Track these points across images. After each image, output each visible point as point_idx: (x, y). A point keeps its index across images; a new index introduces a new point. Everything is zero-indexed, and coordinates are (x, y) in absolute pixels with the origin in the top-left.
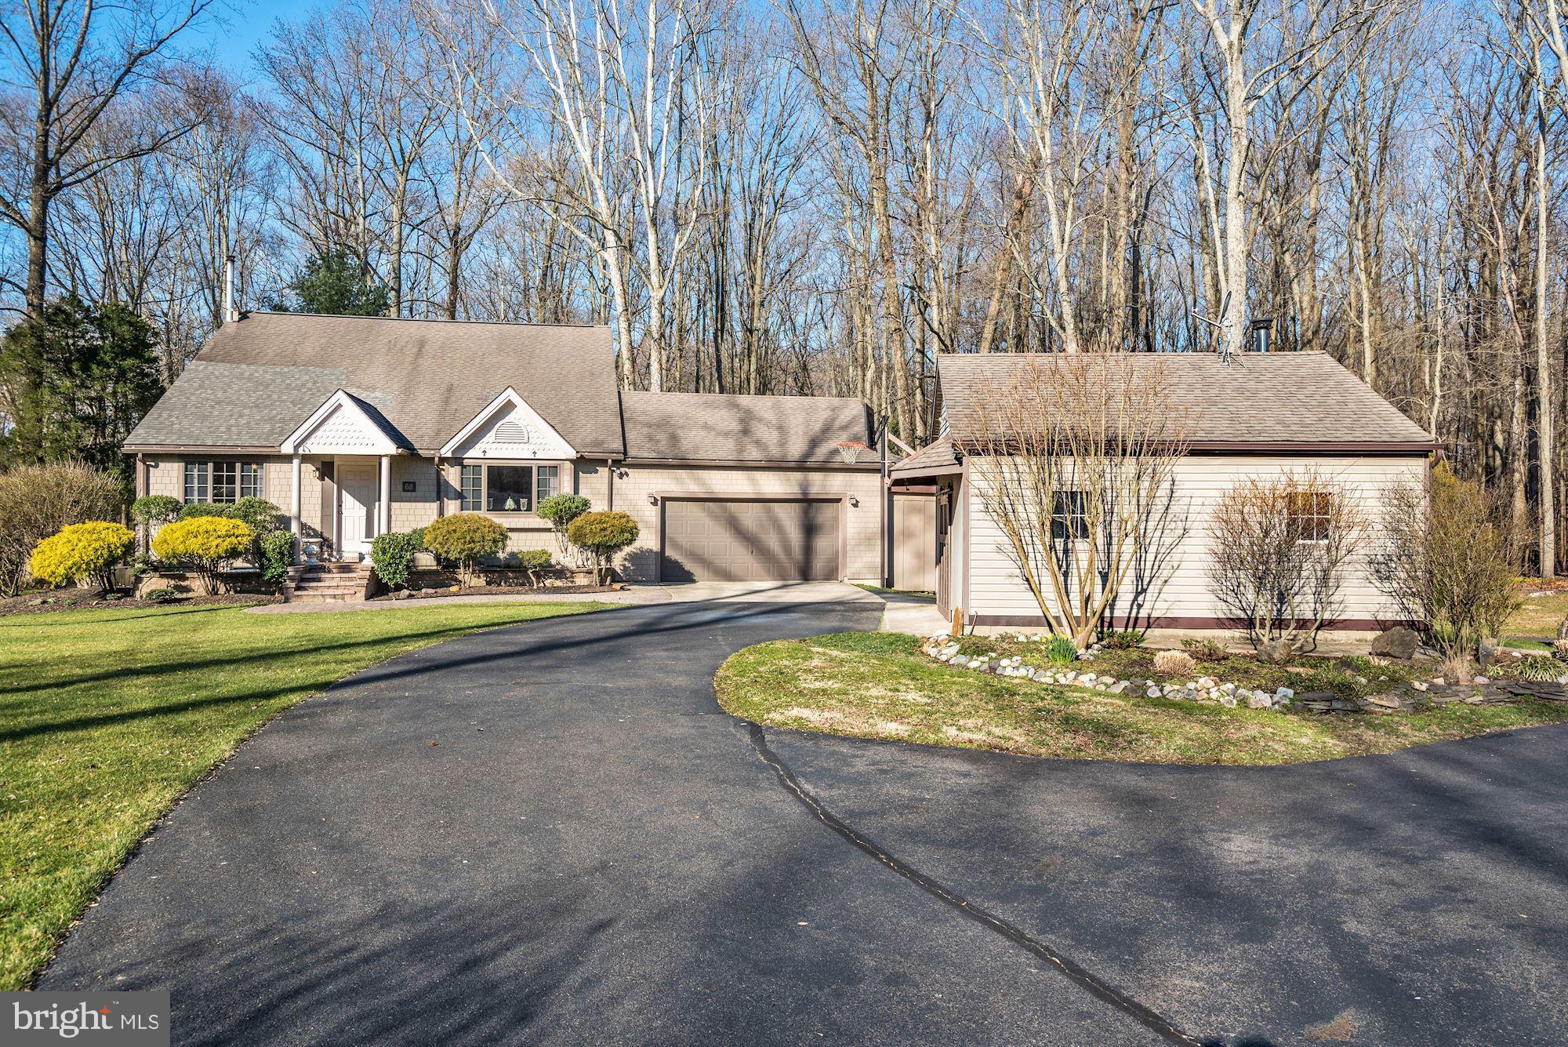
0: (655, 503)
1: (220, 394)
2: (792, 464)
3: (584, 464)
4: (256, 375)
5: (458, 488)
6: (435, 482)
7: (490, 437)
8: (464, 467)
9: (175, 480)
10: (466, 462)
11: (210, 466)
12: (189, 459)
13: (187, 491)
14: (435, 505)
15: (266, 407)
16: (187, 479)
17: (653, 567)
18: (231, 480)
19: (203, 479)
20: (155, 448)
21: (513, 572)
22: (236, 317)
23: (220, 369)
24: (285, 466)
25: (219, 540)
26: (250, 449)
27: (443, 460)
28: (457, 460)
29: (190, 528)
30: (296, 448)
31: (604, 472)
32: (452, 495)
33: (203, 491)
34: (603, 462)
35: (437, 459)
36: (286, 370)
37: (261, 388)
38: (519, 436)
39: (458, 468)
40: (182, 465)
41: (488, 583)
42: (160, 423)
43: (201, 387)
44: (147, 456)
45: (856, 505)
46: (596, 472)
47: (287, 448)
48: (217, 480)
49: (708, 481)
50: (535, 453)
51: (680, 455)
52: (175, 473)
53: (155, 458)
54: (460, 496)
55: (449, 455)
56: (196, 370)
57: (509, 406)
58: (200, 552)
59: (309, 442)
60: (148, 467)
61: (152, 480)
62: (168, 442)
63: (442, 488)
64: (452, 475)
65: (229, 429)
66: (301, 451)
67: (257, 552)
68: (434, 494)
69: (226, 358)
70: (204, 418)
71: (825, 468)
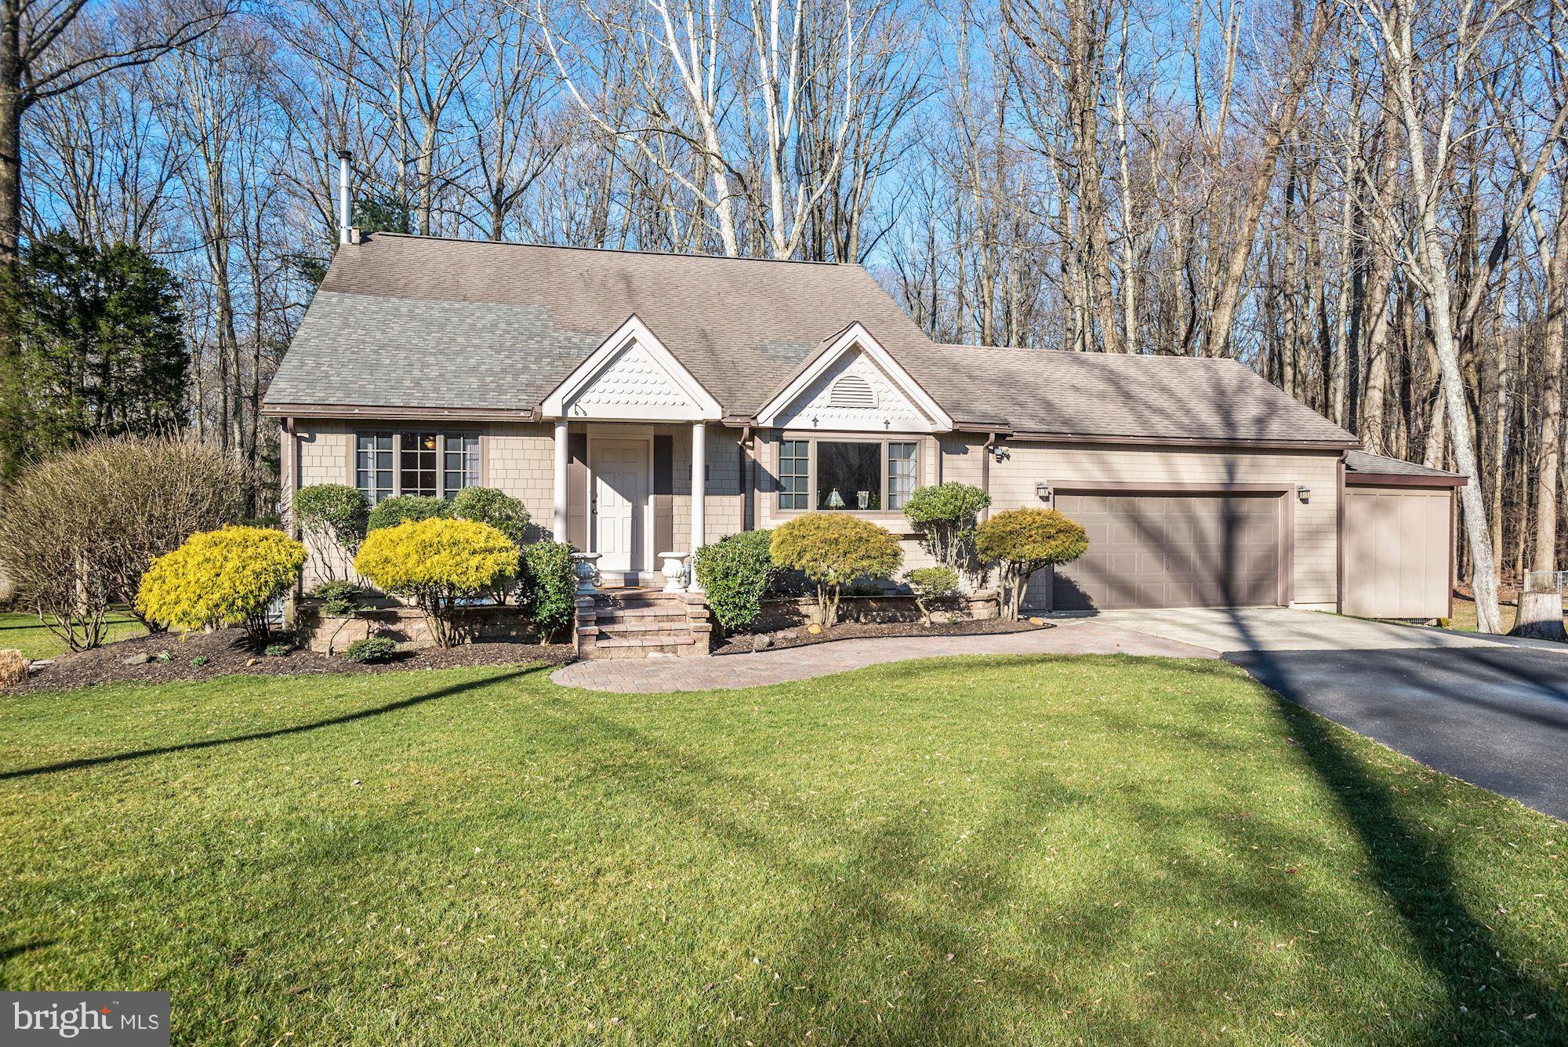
0: (1045, 499)
1: (378, 335)
2: (1216, 443)
3: (953, 441)
4: (417, 311)
5: (776, 475)
6: (737, 467)
7: (825, 396)
8: (782, 442)
9: (341, 461)
10: (786, 435)
11: (396, 440)
12: (364, 428)
13: (361, 478)
14: (737, 501)
15: (457, 353)
16: (360, 459)
17: (1043, 590)
18: (429, 460)
19: (384, 459)
20: (313, 409)
21: (876, 600)
22: (356, 238)
23: (363, 302)
24: (541, 442)
25: (478, 558)
26: (463, 413)
27: (755, 432)
28: (775, 434)
29: (424, 537)
30: (565, 407)
31: (977, 451)
32: (765, 484)
33: (384, 479)
34: (980, 438)
35: (746, 431)
36: (457, 306)
37: (435, 329)
38: (862, 398)
39: (775, 444)
40: (353, 437)
41: (841, 619)
42: (308, 374)
43: (346, 325)
44: (301, 423)
45: (1305, 501)
46: (966, 452)
47: (552, 408)
48: (407, 461)
49: (1117, 467)
50: (887, 423)
51: (1078, 429)
52: (342, 451)
53: (309, 425)
54: (776, 486)
55: (770, 424)
56: (329, 304)
57: (855, 350)
58: (454, 578)
59: (584, 398)
60: (300, 440)
61: (305, 461)
62: (331, 401)
63: (749, 475)
64: (766, 455)
65: (417, 383)
66: (571, 413)
67: (527, 577)
68: (736, 484)
69: (363, 289)
70: (373, 368)
71: (1259, 448)
